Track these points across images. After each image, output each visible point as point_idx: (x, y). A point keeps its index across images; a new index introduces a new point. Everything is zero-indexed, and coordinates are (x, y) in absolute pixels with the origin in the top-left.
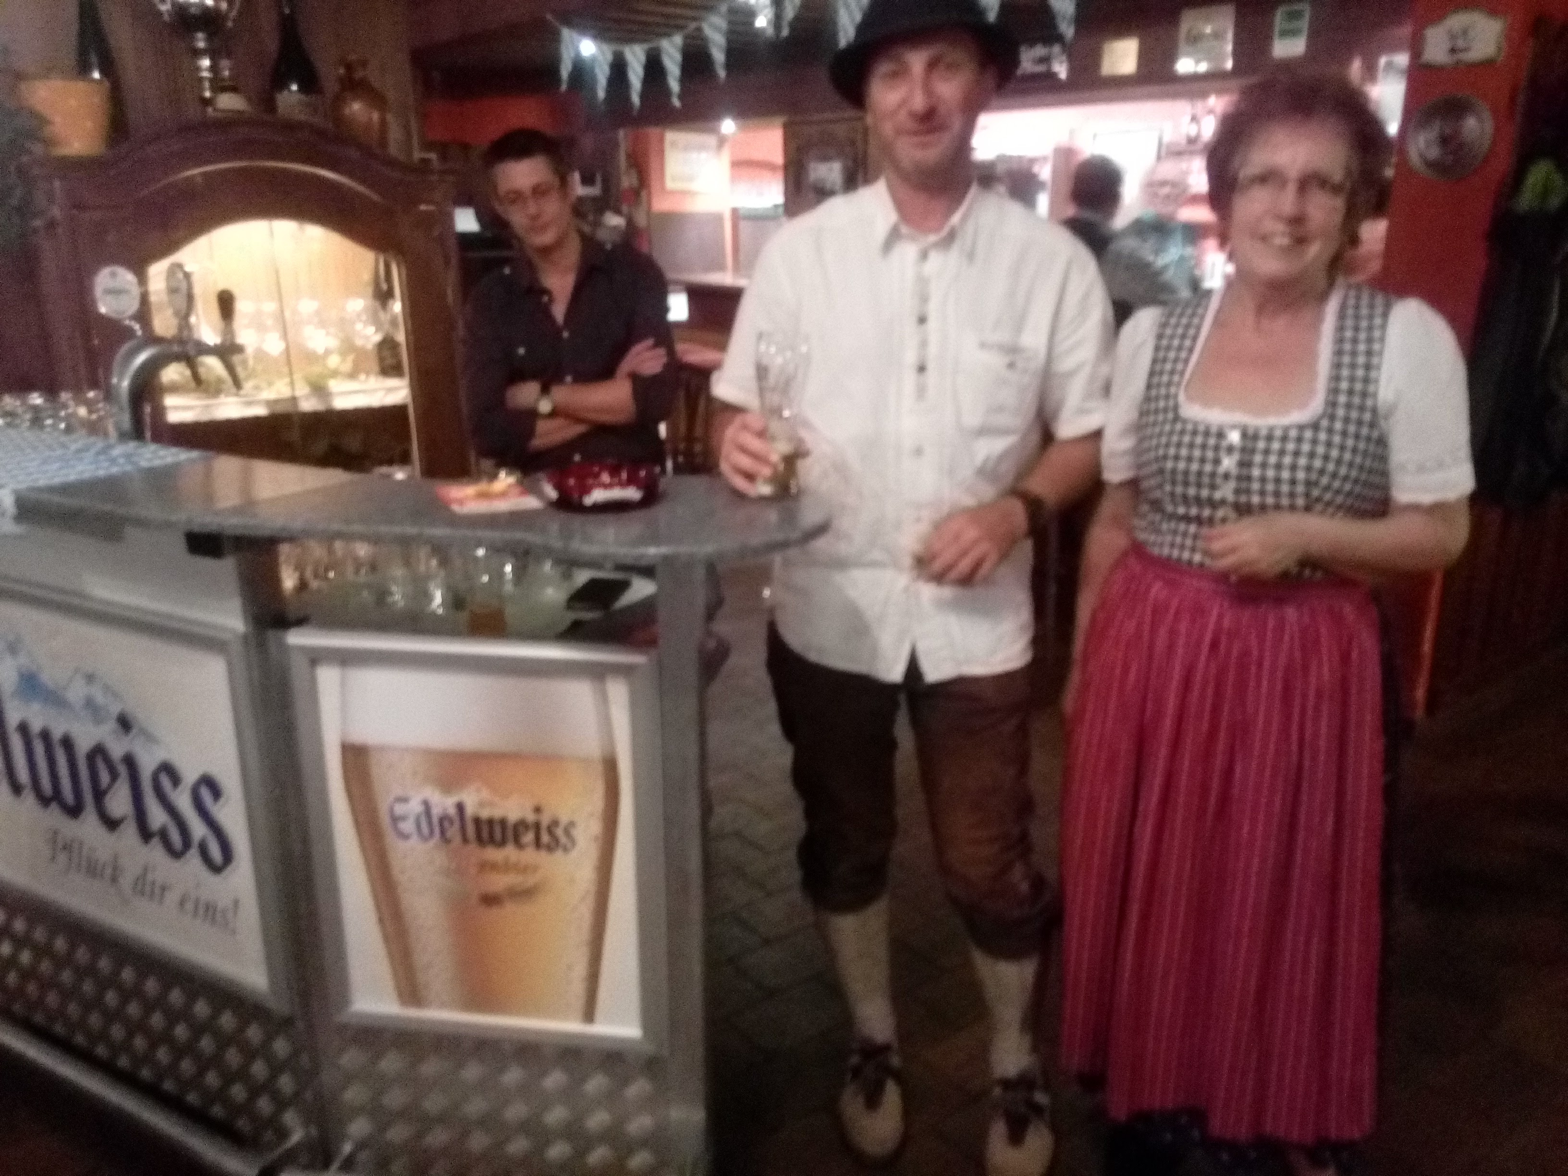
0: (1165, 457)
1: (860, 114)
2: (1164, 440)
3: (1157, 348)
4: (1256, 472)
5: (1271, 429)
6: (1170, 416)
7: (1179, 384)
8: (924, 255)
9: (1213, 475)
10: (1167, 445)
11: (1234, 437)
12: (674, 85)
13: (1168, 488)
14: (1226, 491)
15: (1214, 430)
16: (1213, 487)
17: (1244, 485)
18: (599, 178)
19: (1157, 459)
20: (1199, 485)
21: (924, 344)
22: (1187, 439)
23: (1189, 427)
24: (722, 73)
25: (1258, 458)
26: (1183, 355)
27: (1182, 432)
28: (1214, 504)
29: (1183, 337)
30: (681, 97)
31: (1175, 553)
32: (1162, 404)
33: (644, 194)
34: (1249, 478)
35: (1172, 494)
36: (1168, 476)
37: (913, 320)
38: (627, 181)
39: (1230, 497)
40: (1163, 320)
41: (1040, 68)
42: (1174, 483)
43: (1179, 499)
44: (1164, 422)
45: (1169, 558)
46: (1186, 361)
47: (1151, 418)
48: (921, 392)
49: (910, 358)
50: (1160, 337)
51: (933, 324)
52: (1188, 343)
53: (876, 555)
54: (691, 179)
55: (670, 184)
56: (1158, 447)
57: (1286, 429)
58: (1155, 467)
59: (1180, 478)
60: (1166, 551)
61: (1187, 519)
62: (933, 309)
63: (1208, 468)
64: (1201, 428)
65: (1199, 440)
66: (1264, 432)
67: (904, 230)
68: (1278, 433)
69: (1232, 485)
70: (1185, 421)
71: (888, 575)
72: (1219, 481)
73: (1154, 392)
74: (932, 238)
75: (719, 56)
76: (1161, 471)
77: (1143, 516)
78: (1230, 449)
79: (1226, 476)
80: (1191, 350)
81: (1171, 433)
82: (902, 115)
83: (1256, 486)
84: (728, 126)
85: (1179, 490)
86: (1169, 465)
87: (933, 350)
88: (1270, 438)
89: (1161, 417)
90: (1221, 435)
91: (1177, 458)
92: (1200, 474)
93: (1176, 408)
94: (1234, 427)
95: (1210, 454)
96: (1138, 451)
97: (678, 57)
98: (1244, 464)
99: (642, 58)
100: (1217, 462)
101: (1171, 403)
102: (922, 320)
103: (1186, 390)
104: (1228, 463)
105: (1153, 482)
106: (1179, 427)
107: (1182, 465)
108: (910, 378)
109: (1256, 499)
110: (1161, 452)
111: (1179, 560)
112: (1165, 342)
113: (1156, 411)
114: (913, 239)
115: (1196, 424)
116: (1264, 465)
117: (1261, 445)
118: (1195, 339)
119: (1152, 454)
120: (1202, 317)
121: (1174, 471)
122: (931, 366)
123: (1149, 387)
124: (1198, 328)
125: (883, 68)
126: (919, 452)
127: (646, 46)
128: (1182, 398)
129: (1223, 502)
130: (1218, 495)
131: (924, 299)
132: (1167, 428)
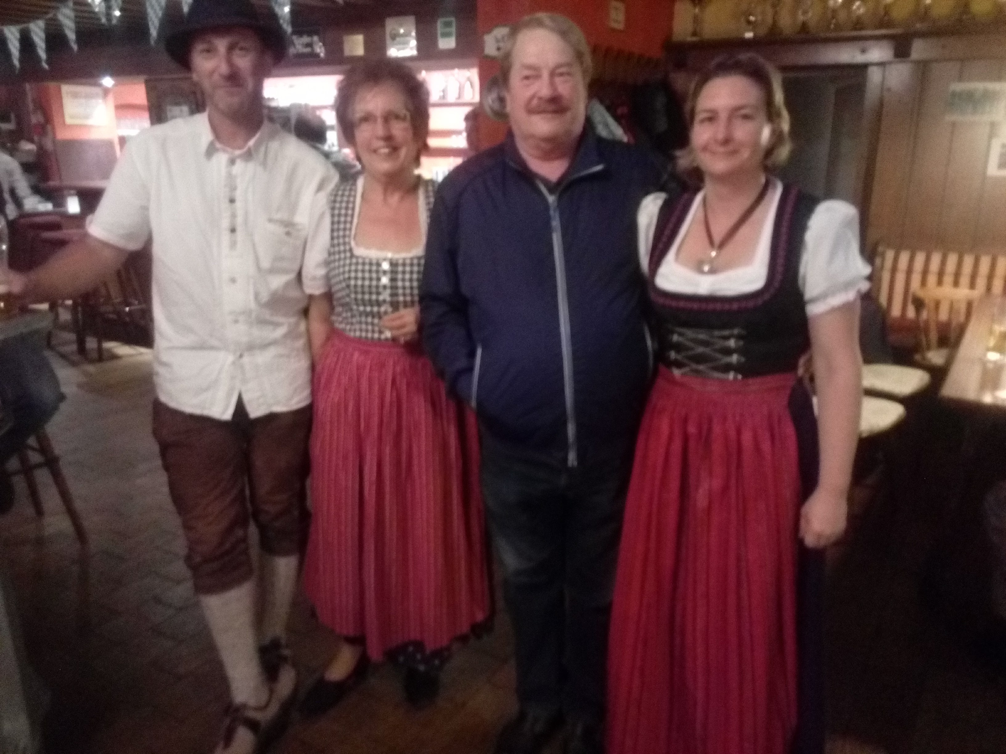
0: (349, 278)
1: (187, 75)
2: (347, 269)
3: (333, 216)
4: (400, 284)
5: (404, 259)
6: (348, 254)
7: (349, 236)
8: (232, 162)
9: (377, 287)
10: (350, 271)
11: (386, 266)
12: (43, 54)
13: (353, 296)
14: (385, 296)
15: (374, 261)
16: (378, 294)
17: (394, 291)
18: (13, 116)
19: (344, 280)
20: (370, 293)
21: (234, 216)
22: (360, 267)
23: (360, 261)
24: (75, 47)
25: (400, 276)
26: (349, 219)
27: (357, 264)
28: (379, 304)
29: (347, 208)
30: (48, 61)
31: (364, 334)
32: (342, 248)
33: (49, 127)
34: (396, 288)
35: (356, 299)
36: (352, 289)
37: (227, 201)
38: (36, 119)
39: (388, 299)
40: (333, 198)
41: (308, 50)
42: (356, 293)
43: (360, 302)
44: (345, 258)
45: (360, 337)
46: (351, 222)
47: (337, 257)
48: (233, 245)
49: (225, 223)
50: (333, 209)
51: (239, 204)
52: (350, 212)
53: (215, 343)
54: (87, 117)
55: (68, 121)
56: (344, 273)
57: (412, 259)
58: (344, 285)
59: (359, 290)
60: (358, 334)
61: (367, 314)
62: (238, 195)
63: (374, 283)
64: (367, 261)
65: (367, 267)
66: (401, 262)
67: (218, 145)
68: (408, 262)
69: (388, 291)
70: (357, 257)
71: (221, 355)
72: (381, 290)
73: (336, 241)
74: (238, 152)
75: (71, 36)
76: (348, 286)
77: (339, 315)
78: (385, 272)
79: (385, 287)
80: (352, 216)
81: (350, 265)
82: (216, 77)
83: (400, 291)
84: (108, 81)
85: (359, 296)
86: (352, 282)
87: (239, 220)
88: (404, 265)
89: (342, 256)
90: (379, 265)
91: (356, 278)
92: (370, 287)
93: (351, 250)
94: (385, 260)
95: (374, 275)
96: (327, 278)
97: (43, 35)
98: (393, 280)
99: (18, 35)
100: (379, 279)
101: (348, 247)
102: (232, 201)
103: (355, 238)
104: (385, 280)
105: (343, 293)
106: (354, 260)
107: (360, 283)
108: (226, 237)
109: (401, 299)
110: (347, 276)
111: (366, 338)
112: (336, 212)
113: (339, 252)
114: (224, 151)
115: (364, 259)
116: (403, 280)
117: (400, 269)
118: (353, 209)
119: (341, 277)
120: (355, 196)
121: (356, 286)
122: (239, 229)
123: (332, 238)
124: (354, 202)
125: (199, 47)
126: (233, 280)
127: (19, 27)
128: (353, 243)
129: (384, 301)
130: (381, 298)
131: (233, 188)
132: (348, 261)
